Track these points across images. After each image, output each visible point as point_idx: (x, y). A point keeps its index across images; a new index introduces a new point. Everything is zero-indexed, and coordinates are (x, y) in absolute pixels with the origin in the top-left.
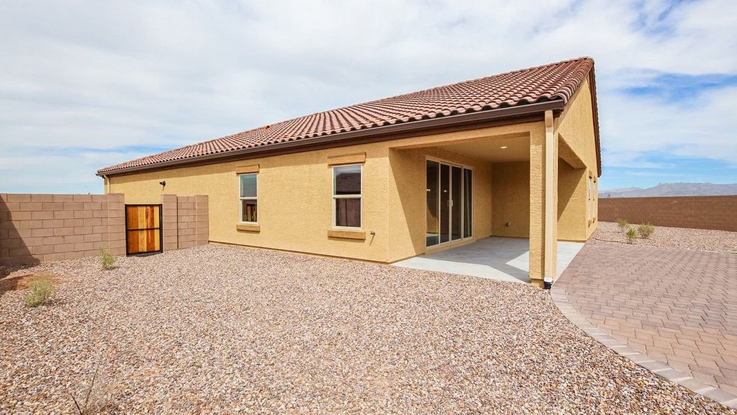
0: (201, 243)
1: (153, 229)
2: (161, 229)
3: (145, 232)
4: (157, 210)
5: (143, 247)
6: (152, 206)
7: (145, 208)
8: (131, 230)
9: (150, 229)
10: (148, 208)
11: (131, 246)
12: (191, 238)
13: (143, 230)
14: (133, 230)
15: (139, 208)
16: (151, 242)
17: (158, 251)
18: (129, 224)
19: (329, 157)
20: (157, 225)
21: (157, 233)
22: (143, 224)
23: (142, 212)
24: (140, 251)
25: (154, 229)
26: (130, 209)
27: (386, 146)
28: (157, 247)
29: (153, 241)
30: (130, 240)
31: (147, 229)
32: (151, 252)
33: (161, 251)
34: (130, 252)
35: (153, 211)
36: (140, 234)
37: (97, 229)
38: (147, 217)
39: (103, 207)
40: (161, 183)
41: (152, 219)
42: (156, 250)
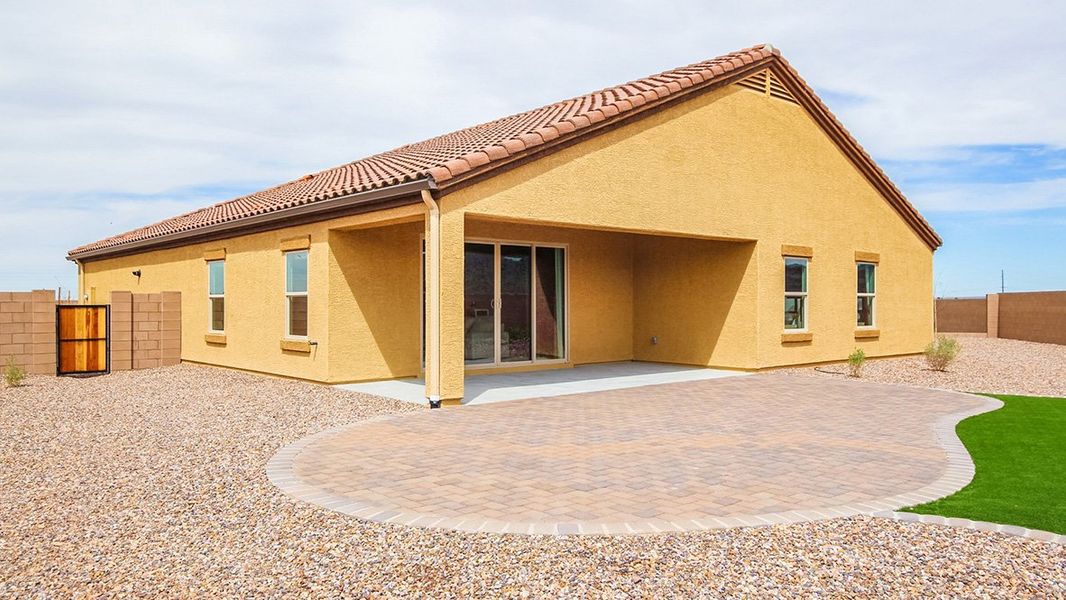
0: (168, 363)
1: (96, 340)
2: (107, 339)
3: (85, 343)
4: (102, 313)
5: (82, 364)
6: (95, 307)
7: (85, 310)
8: (64, 341)
9: (92, 340)
10: (90, 310)
11: (64, 363)
12: (152, 354)
13: (81, 340)
14: (67, 341)
15: (76, 310)
16: (93, 358)
17: (102, 371)
18: (63, 333)
19: (282, 241)
20: (102, 334)
21: (102, 345)
22: (82, 332)
23: (80, 316)
24: (77, 369)
25: (98, 340)
26: (64, 312)
27: (325, 227)
28: (102, 365)
29: (96, 357)
30: (64, 354)
31: (88, 340)
32: (92, 371)
33: (107, 371)
34: (64, 370)
35: (96, 315)
36: (77, 346)
37: (18, 338)
38: (88, 322)
39: (26, 309)
40: (134, 273)
41: (96, 326)
42: (100, 369)
